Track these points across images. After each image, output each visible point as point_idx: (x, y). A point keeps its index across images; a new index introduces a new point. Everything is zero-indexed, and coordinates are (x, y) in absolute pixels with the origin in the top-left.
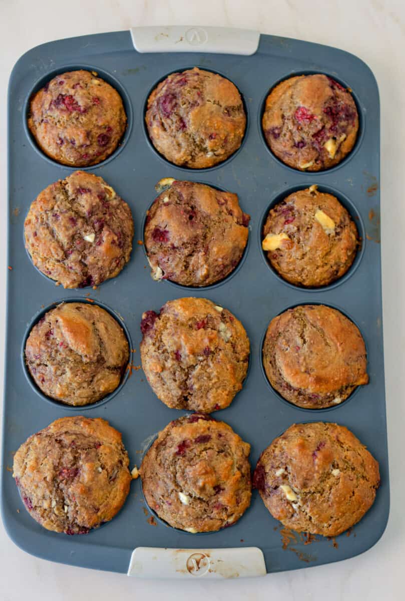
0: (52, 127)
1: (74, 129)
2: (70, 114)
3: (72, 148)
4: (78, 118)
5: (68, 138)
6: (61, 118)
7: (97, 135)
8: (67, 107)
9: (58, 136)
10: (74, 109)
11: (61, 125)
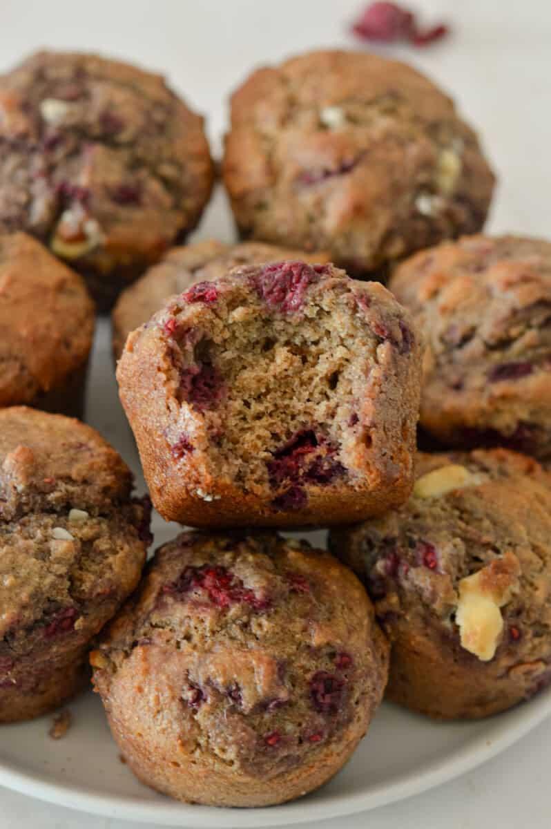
0: (164, 653)
1: (235, 654)
2: (223, 613)
3: (233, 710)
4: (246, 625)
5: (220, 680)
6: (192, 623)
7: (309, 676)
8: (210, 596)
9: (187, 679)
10: (234, 598)
11: (195, 647)
